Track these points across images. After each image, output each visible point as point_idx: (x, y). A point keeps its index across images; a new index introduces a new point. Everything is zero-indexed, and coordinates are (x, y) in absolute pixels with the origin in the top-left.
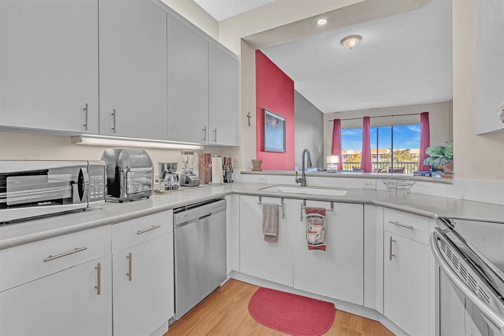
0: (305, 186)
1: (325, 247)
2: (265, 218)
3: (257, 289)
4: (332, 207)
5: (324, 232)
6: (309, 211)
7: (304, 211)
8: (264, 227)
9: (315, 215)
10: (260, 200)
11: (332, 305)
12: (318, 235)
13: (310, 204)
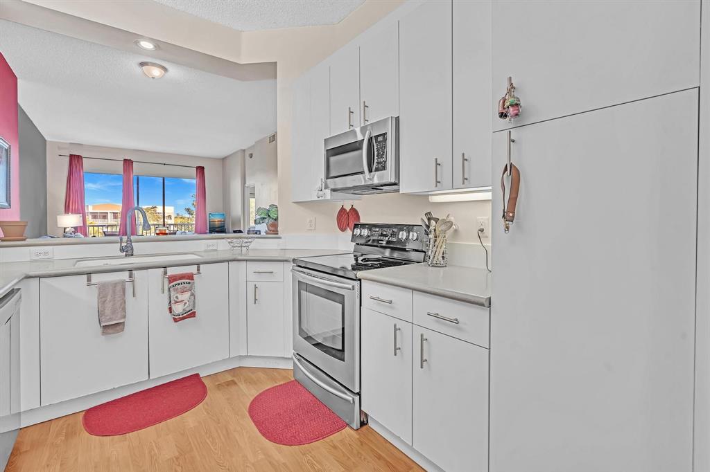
0: (132, 255)
1: (195, 312)
5: (192, 298)
6: (172, 279)
7: (165, 281)
8: (100, 315)
9: (180, 281)
10: (89, 280)
11: (197, 375)
12: (186, 303)
13: (172, 271)
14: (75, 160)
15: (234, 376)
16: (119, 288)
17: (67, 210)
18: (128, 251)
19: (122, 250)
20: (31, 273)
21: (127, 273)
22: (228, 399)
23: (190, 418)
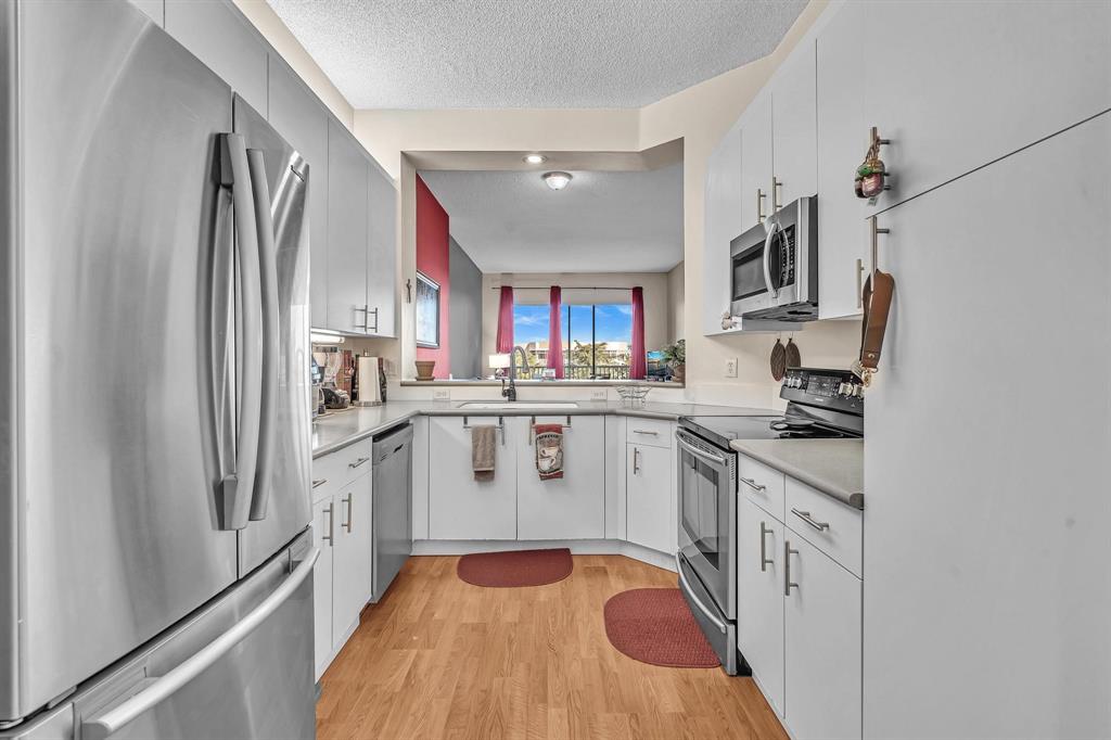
0: (513, 400)
1: (562, 473)
2: (475, 447)
3: (458, 559)
4: (569, 422)
5: (560, 454)
6: (540, 429)
7: (534, 432)
8: (474, 459)
9: (549, 435)
10: (466, 422)
11: (567, 550)
12: (553, 460)
13: (540, 421)
14: (506, 292)
15: (607, 563)
16: (489, 433)
17: (499, 349)
18: (511, 394)
19: (504, 394)
20: (423, 411)
21: (497, 419)
22: (589, 586)
23: (545, 593)
